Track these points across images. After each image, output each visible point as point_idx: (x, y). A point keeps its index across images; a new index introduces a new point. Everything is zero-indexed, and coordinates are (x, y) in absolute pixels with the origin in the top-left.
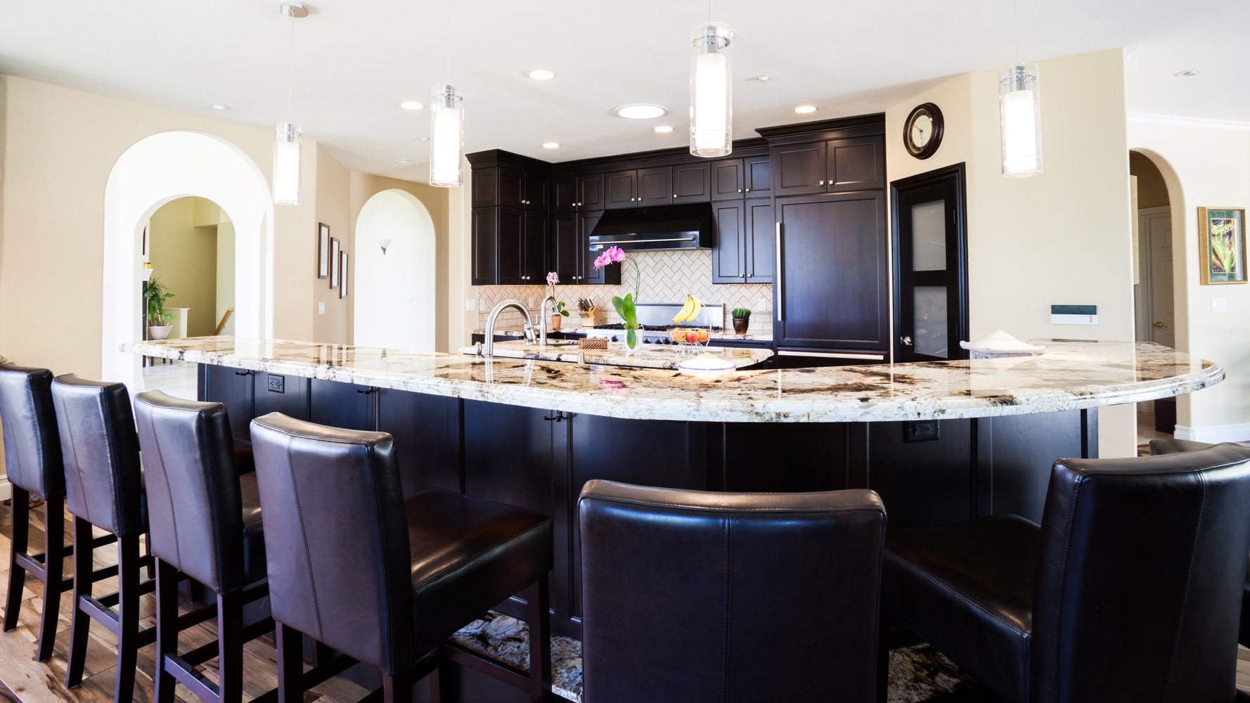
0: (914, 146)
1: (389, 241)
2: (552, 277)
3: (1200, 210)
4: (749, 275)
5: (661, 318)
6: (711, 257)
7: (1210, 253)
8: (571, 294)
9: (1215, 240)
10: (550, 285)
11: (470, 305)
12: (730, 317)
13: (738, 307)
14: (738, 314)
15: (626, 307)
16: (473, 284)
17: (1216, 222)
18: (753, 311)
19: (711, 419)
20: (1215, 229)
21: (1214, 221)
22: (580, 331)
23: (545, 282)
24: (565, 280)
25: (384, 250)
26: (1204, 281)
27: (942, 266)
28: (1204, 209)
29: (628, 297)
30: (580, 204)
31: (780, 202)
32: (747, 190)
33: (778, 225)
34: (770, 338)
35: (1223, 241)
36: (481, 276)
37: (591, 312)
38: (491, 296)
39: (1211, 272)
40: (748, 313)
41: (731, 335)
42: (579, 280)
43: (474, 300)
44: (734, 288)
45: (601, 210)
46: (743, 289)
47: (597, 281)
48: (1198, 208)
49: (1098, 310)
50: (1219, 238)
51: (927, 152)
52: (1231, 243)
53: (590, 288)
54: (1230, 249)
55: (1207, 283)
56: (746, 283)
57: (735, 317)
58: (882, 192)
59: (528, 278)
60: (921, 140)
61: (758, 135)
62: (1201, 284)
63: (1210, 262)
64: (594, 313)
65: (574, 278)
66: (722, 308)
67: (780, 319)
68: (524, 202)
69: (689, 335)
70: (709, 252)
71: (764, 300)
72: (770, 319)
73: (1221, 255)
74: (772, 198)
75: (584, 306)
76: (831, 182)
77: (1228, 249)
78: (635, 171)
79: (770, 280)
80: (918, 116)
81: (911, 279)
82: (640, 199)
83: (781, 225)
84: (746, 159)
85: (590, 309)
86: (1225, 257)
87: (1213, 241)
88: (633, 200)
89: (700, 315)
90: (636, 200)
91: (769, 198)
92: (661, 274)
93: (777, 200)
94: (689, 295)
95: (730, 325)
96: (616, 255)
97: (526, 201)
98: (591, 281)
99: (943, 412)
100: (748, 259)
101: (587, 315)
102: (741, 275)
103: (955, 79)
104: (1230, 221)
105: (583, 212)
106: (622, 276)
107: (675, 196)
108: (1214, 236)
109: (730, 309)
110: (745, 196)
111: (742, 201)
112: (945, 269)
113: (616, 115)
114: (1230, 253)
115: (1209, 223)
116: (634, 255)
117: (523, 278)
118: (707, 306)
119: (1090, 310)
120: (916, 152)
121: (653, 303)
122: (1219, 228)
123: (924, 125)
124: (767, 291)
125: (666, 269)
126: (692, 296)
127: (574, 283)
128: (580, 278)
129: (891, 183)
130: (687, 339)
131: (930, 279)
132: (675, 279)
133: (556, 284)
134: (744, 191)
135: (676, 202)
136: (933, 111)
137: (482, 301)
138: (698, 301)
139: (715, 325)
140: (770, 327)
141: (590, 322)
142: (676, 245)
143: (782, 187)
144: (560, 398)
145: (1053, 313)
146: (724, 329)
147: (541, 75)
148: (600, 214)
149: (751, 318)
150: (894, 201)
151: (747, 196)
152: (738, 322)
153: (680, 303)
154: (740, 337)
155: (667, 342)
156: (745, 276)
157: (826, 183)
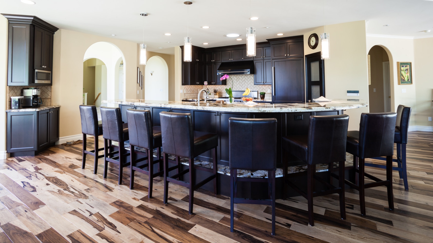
0: (311, 45)
1: (153, 72)
2: (206, 83)
3: (398, 63)
4: (265, 82)
5: (239, 94)
6: (253, 77)
7: (401, 76)
8: (212, 88)
9: (402, 71)
10: (205, 85)
11: (181, 91)
12: (259, 95)
13: (262, 91)
14: (261, 94)
15: (229, 91)
16: (182, 85)
17: (403, 66)
18: (266, 93)
19: (251, 112)
20: (402, 68)
21: (402, 66)
22: (214, 99)
23: (204, 84)
24: (209, 84)
25: (152, 74)
26: (399, 84)
27: (318, 80)
28: (399, 62)
29: (230, 89)
30: (214, 61)
31: (273, 61)
32: (264, 57)
33: (273, 67)
34: (271, 101)
35: (405, 72)
36: (185, 83)
37: (217, 93)
38: (187, 88)
39: (401, 81)
40: (265, 93)
41: (260, 100)
42: (214, 84)
43: (182, 90)
44: (261, 86)
45: (220, 62)
46: (263, 86)
47: (219, 84)
48: (397, 62)
49: (359, 92)
50: (404, 71)
51: (314, 47)
52: (407, 72)
53: (217, 86)
54: (407, 74)
55: (400, 84)
56: (264, 84)
57: (261, 95)
58: (303, 58)
59: (199, 83)
60: (313, 44)
61: (267, 41)
62: (398, 85)
63: (401, 78)
64: (218, 94)
65: (212, 83)
66: (257, 92)
67: (274, 95)
68: (197, 60)
69: (247, 99)
70: (253, 75)
71: (270, 90)
72: (271, 95)
73: (404, 76)
74: (271, 59)
75: (215, 92)
76: (288, 55)
77: (406, 74)
78: (230, 51)
79: (271, 84)
80: (312, 37)
81: (311, 83)
82: (232, 59)
83: (274, 67)
84: (264, 48)
85: (217, 92)
86: (406, 77)
87: (402, 72)
88: (230, 59)
89: (250, 94)
90: (231, 59)
91: (270, 59)
92: (238, 82)
93: (273, 60)
94: (247, 88)
95: (259, 97)
96: (226, 77)
97: (198, 60)
98: (217, 84)
99: (297, 110)
100: (264, 78)
101: (216, 94)
102: (262, 82)
103: (321, 27)
104: (407, 66)
105: (215, 63)
106: (227, 82)
107: (243, 58)
108: (402, 70)
109: (259, 92)
110: (263, 59)
111: (263, 60)
112: (319, 80)
113: (226, 36)
114: (407, 75)
115: (400, 66)
116: (230, 76)
117: (197, 83)
118: (252, 91)
119: (357, 92)
120: (312, 47)
121: (236, 91)
122: (404, 68)
123: (313, 39)
124: (270, 87)
125: (240, 80)
126: (248, 88)
127: (212, 84)
128: (214, 83)
129: (305, 56)
130: (246, 100)
131: (316, 83)
132: (243, 83)
133: (207, 85)
134: (263, 57)
135: (243, 60)
136: (316, 36)
137: (185, 90)
138: (249, 90)
139: (255, 97)
140: (271, 98)
141: (217, 96)
142: (243, 73)
143: (274, 56)
144: (220, 109)
145: (347, 93)
146: (258, 98)
147: (206, 27)
148: (220, 64)
149: (266, 95)
150: (306, 61)
151: (264, 59)
152: (261, 96)
153: (244, 90)
154: (262, 100)
155: (240, 102)
156: (264, 82)
157: (287, 55)
